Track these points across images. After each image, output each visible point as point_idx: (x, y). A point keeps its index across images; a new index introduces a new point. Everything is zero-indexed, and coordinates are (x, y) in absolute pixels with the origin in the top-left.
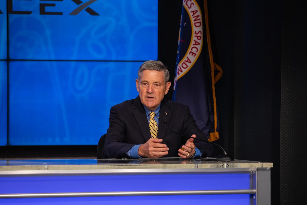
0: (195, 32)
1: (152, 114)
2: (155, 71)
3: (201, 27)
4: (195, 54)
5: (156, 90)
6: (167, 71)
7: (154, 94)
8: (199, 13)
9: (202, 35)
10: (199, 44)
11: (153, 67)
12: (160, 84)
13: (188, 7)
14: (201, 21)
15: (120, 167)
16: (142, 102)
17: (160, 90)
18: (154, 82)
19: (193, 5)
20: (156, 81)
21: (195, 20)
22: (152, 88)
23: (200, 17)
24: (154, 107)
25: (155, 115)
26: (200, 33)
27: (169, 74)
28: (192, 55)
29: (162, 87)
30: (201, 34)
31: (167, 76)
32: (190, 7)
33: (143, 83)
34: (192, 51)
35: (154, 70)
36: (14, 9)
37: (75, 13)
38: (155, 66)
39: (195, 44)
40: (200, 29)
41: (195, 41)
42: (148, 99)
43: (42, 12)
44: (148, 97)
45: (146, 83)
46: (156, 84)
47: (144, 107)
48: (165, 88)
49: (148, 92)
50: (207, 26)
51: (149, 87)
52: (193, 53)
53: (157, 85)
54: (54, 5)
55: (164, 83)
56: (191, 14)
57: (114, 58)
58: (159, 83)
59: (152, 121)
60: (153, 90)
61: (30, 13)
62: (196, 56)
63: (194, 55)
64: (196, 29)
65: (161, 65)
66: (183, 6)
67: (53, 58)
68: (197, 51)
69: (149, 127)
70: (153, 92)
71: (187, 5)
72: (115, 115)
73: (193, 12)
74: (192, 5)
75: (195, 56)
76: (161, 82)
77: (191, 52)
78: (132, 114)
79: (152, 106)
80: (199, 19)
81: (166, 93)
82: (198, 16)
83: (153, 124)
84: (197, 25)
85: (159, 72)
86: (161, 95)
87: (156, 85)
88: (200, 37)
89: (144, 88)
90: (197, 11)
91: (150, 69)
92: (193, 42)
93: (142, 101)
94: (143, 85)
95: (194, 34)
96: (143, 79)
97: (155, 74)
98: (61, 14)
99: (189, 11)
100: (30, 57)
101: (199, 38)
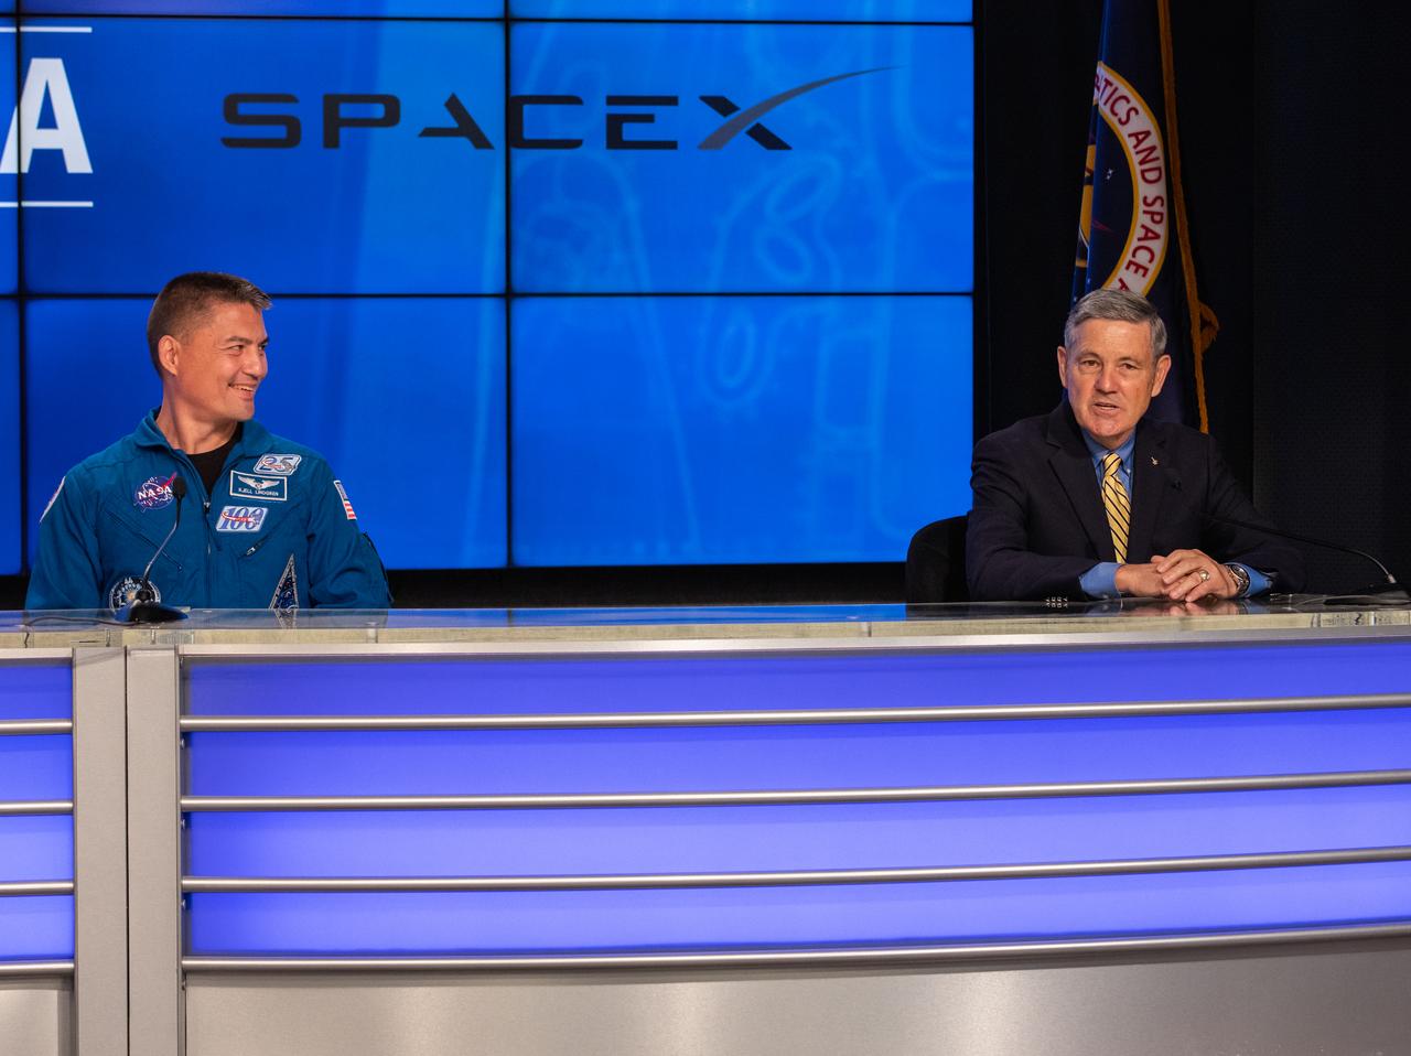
0: (1145, 198)
1: (1110, 460)
2: (1123, 323)
3: (1162, 183)
4: (1146, 270)
5: (1125, 383)
6: (1160, 322)
7: (1120, 394)
8: (1154, 140)
9: (1164, 210)
10: (1157, 236)
11: (1116, 309)
12: (1138, 363)
13: (1120, 120)
14: (1161, 163)
15: (1049, 626)
16: (1078, 420)
17: (1136, 382)
18: (1119, 357)
19: (1137, 112)
20: (1126, 353)
21: (1142, 163)
22: (1112, 378)
23: (1159, 153)
24: (1117, 436)
25: (1121, 463)
26: (1159, 202)
27: (1165, 334)
28: (1136, 271)
29: (1144, 374)
30: (1162, 205)
31: (1159, 338)
32: (1124, 119)
33: (1083, 360)
34: (1136, 260)
35: (1118, 319)
36: (527, 135)
37: (714, 142)
38: (1125, 307)
39: (1146, 238)
40: (1157, 190)
41: (1143, 226)
42: (1098, 409)
43: (615, 141)
44: (1098, 405)
45: (1096, 360)
46: (1126, 363)
47: (1082, 437)
48: (1154, 377)
49: (1100, 391)
50: (1177, 179)
51: (1102, 372)
52: (1139, 267)
53: (1129, 366)
54: (649, 118)
55: (1152, 359)
56: (1129, 143)
57: (836, 284)
58: (1136, 361)
59: (1111, 481)
60: (1114, 383)
61: (574, 144)
62: (1150, 274)
63: (1141, 271)
64: (1147, 190)
65: (1141, 304)
66: (1102, 118)
67: (646, 287)
68: (1151, 261)
69: (1104, 504)
70: (1115, 389)
71: (1116, 114)
72: (994, 466)
73: (1135, 135)
74: (1133, 113)
75: (1144, 275)
76: (1141, 358)
77: (1131, 263)
78: (1049, 462)
79: (1112, 433)
80: (1157, 159)
81: (1156, 391)
82: (1153, 149)
83: (1116, 493)
84: (1151, 176)
85: (1136, 326)
86: (1142, 399)
87: (1125, 367)
88: (1161, 214)
89: (1087, 377)
90: (1147, 134)
91: (1106, 318)
92: (1137, 232)
93: (1080, 417)
94: (1083, 367)
95: (1140, 207)
96: (1084, 347)
97: (1124, 331)
98: (672, 145)
99: (1123, 133)
100: (575, 286)
101: (1157, 218)
